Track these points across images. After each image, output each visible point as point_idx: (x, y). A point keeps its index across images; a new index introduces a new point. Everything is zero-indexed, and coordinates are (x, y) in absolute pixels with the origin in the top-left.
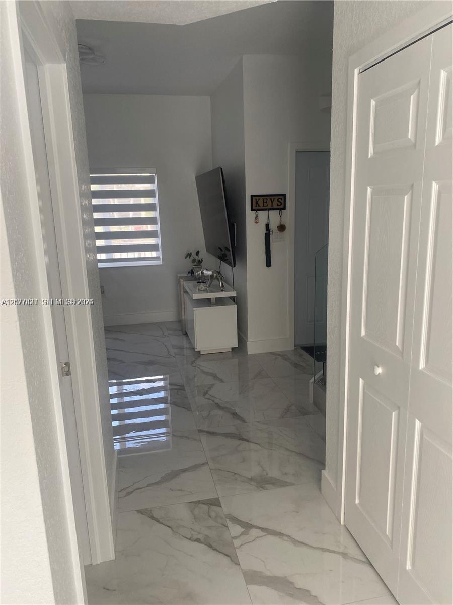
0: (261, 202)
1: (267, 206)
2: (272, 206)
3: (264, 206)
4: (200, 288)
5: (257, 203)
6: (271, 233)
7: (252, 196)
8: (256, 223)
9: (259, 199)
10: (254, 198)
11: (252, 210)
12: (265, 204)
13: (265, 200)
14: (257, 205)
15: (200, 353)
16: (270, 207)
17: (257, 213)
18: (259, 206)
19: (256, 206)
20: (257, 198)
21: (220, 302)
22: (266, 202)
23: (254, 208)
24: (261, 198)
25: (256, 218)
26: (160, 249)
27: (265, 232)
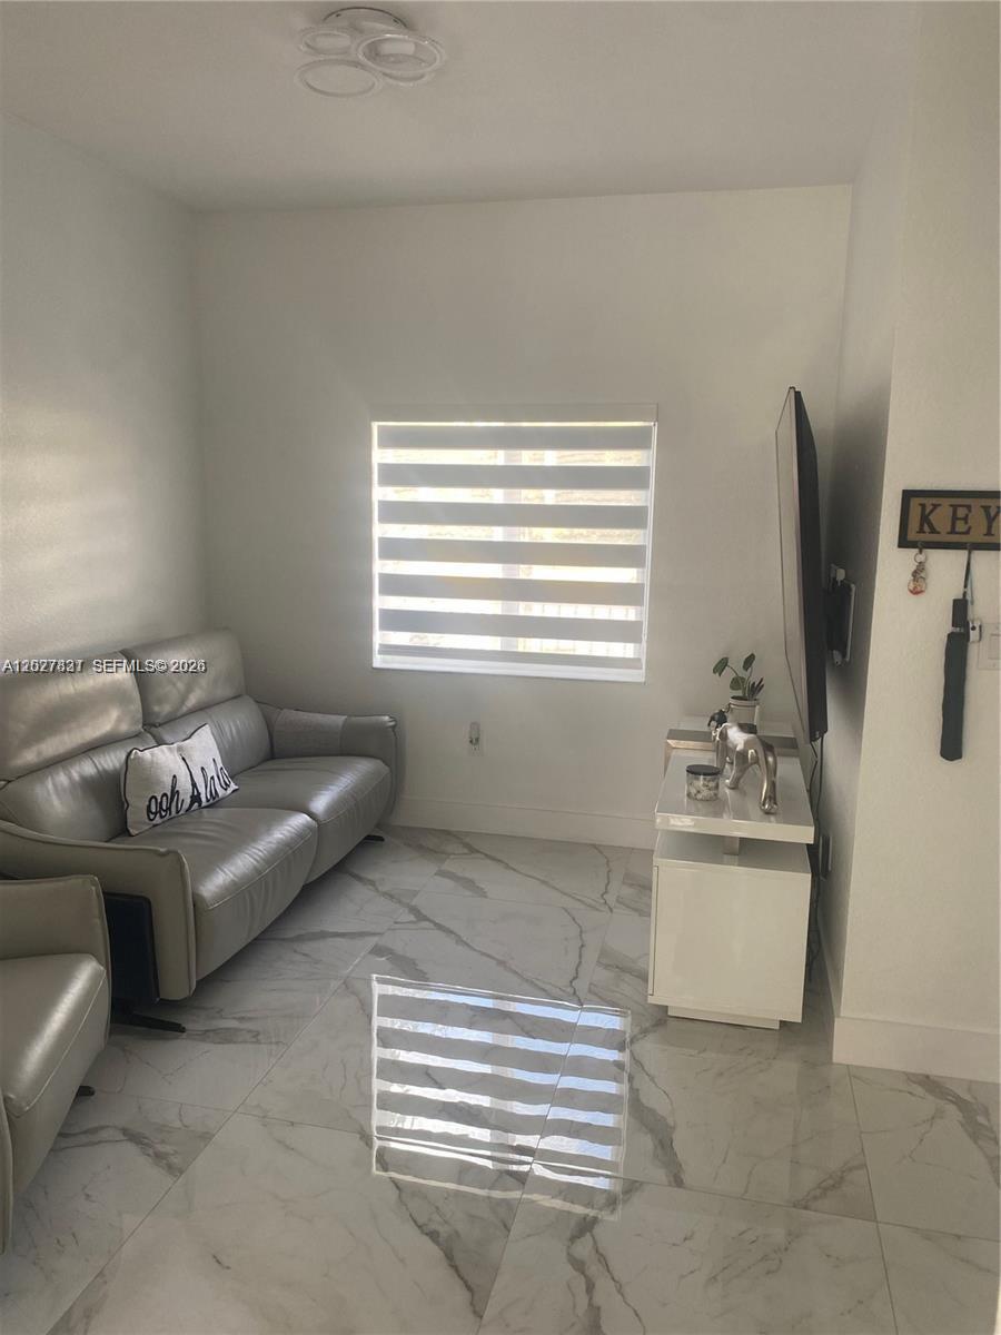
0: (941, 518)
1: (967, 532)
2: (989, 533)
3: (953, 531)
4: (693, 791)
5: (925, 519)
6: (974, 635)
7: (908, 495)
8: (915, 592)
9: (935, 506)
10: (915, 503)
11: (904, 543)
12: (960, 526)
13: (961, 512)
14: (926, 528)
15: (667, 1012)
16: (977, 535)
17: (921, 558)
18: (933, 531)
19: (921, 531)
20: (929, 502)
21: (750, 851)
22: (965, 519)
23: (912, 535)
24: (946, 502)
25: (915, 574)
26: (644, 638)
27: (948, 628)
